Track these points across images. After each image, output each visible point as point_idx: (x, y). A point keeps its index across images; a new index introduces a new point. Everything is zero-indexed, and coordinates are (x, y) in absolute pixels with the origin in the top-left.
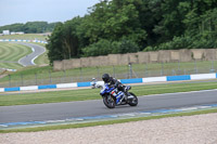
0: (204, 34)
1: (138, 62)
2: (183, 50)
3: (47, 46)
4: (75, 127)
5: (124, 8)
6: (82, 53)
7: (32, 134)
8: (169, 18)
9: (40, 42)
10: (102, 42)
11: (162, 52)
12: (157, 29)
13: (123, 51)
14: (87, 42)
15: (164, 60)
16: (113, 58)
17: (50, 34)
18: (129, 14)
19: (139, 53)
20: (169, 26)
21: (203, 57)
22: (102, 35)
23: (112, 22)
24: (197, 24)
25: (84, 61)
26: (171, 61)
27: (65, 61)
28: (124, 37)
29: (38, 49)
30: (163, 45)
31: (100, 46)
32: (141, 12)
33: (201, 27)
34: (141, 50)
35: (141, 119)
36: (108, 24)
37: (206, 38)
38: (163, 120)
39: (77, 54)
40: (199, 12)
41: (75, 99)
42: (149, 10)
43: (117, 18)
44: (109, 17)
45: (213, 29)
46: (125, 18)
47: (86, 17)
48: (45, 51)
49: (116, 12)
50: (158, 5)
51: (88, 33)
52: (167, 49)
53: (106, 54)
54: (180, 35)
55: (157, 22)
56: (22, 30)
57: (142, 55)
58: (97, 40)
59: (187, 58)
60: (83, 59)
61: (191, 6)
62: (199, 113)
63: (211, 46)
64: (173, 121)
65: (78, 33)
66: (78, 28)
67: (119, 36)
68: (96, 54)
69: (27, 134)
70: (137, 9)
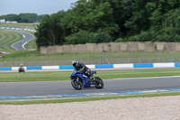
0: (167, 30)
1: (110, 51)
2: (148, 43)
3: (36, 34)
4: (55, 102)
5: (101, 5)
6: (64, 41)
7: (19, 106)
8: (138, 15)
9: (30, 30)
10: (82, 32)
11: (130, 43)
12: (127, 24)
13: (99, 41)
14: (69, 32)
15: (132, 50)
16: (90, 47)
17: (38, 24)
18: (105, 11)
19: (112, 43)
20: (138, 22)
21: (165, 49)
22: (82, 26)
23: (91, 16)
24: (160, 21)
25: (66, 48)
26: (138, 51)
27: (50, 47)
28: (100, 29)
29: (28, 36)
30: (131, 38)
31: (79, 36)
32: (115, 9)
33: (164, 24)
34: (114, 41)
35: (110, 98)
36: (87, 18)
37: (168, 33)
38: (128, 99)
39: (60, 42)
40: (163, 11)
41: (56, 79)
42: (122, 8)
43: (95, 13)
44: (88, 12)
45: (174, 26)
46: (102, 14)
47: (69, 11)
48: (34, 38)
49: (94, 8)
50: (129, 4)
51: (70, 25)
52: (135, 40)
53: (84, 43)
54: (146, 29)
55: (127, 18)
56: (15, 20)
57: (114, 45)
58: (78, 31)
59: (151, 49)
60: (65, 46)
61: (157, 5)
62: (158, 95)
63: (171, 40)
64: (136, 101)
65: (62, 24)
66: (62, 20)
67: (95, 28)
68: (76, 43)
69: (15, 106)
70: (112, 7)
